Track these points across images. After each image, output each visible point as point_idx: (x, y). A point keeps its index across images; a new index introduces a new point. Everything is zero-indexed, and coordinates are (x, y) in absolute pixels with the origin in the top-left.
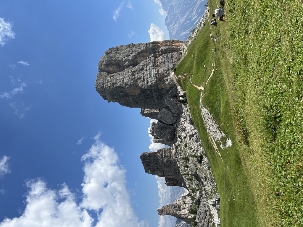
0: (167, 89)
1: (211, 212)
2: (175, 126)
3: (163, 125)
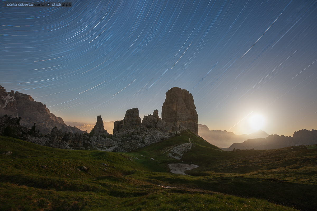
1: (111, 147)
2: (155, 129)
3: (156, 122)
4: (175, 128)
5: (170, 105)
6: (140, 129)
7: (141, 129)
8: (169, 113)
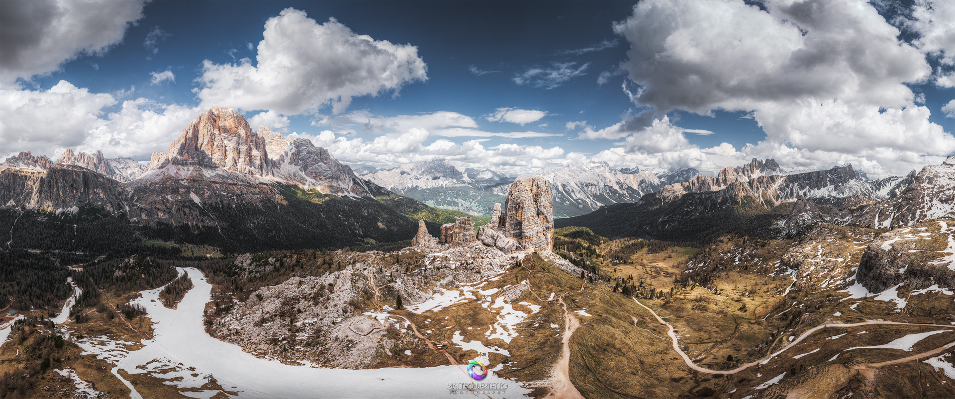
0: (522, 243)
3: (495, 238)
4: (519, 247)
8: (512, 224)
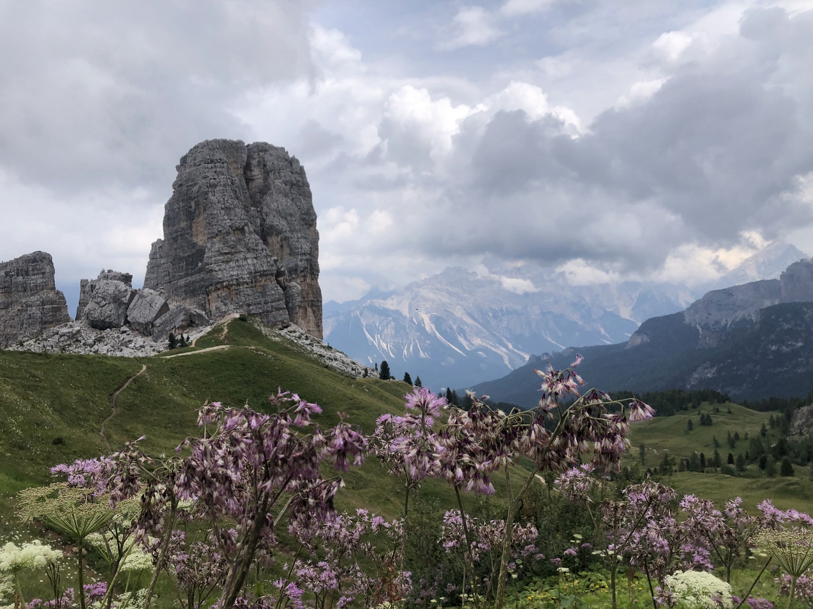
0: (207, 306)
2: (124, 328)
3: (125, 300)
4: (200, 316)
5: (183, 224)
6: (57, 337)
7: (62, 339)
8: (181, 259)
